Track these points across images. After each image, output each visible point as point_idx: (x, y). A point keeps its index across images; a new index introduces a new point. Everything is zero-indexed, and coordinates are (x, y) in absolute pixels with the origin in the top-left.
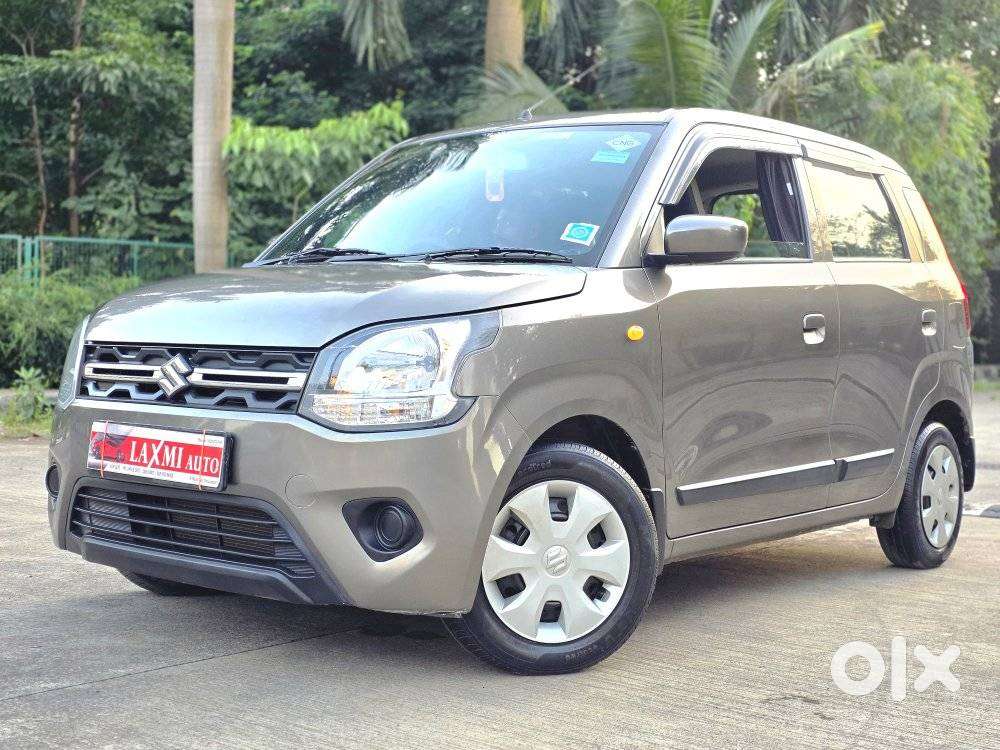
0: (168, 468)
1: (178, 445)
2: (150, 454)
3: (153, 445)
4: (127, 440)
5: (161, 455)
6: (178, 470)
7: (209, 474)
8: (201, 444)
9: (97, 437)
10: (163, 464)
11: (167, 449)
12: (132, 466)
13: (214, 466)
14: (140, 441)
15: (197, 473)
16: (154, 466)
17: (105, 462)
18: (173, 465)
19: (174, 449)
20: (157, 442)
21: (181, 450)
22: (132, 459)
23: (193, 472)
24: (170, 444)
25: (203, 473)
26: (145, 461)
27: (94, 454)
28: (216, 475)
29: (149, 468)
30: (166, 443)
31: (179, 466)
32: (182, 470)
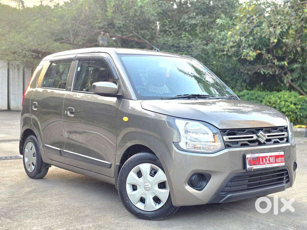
0: (272, 163)
1: (273, 156)
2: (266, 160)
3: (266, 158)
4: (259, 158)
5: (269, 160)
6: (275, 163)
7: (282, 162)
8: (279, 154)
9: (249, 159)
10: (270, 162)
11: (270, 158)
12: (262, 165)
13: (283, 160)
14: (262, 157)
15: (279, 163)
16: (268, 163)
17: (253, 166)
18: (273, 162)
19: (272, 157)
20: (267, 157)
21: (274, 157)
22: (261, 163)
23: (278, 163)
24: (271, 156)
25: (281, 162)
26: (265, 163)
27: (249, 164)
28: (284, 162)
29: (267, 165)
30: (270, 156)
31: (274, 162)
32: (276, 162)
